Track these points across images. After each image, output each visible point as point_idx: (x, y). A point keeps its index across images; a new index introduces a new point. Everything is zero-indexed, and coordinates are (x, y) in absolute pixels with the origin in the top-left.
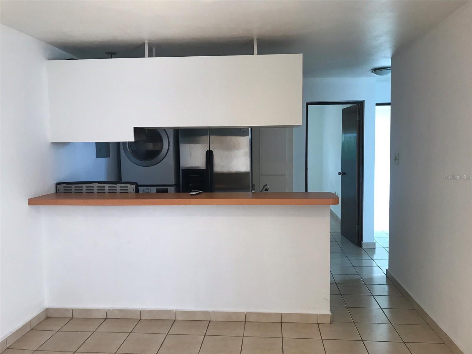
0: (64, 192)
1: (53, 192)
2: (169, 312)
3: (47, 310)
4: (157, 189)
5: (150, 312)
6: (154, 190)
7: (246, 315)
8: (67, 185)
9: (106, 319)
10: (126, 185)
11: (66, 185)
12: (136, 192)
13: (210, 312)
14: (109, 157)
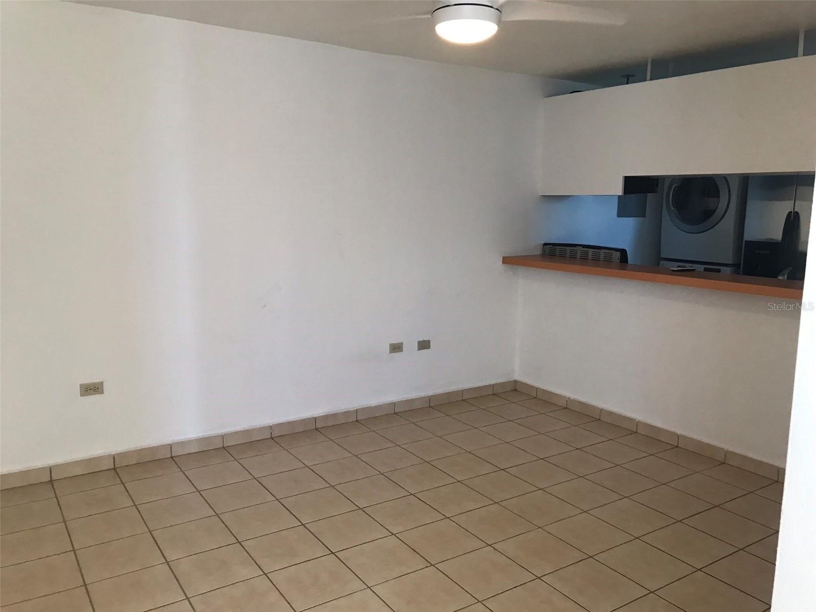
0: (550, 255)
1: (539, 253)
2: (630, 420)
3: (516, 382)
4: (705, 268)
5: (610, 413)
6: (701, 268)
7: (727, 453)
8: (554, 247)
9: (565, 408)
10: (611, 251)
11: (551, 246)
12: (620, 262)
13: (679, 434)
14: (645, 217)
